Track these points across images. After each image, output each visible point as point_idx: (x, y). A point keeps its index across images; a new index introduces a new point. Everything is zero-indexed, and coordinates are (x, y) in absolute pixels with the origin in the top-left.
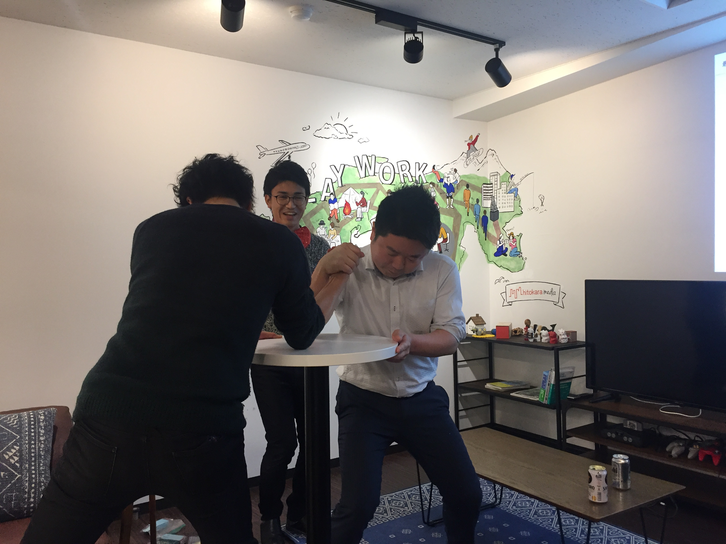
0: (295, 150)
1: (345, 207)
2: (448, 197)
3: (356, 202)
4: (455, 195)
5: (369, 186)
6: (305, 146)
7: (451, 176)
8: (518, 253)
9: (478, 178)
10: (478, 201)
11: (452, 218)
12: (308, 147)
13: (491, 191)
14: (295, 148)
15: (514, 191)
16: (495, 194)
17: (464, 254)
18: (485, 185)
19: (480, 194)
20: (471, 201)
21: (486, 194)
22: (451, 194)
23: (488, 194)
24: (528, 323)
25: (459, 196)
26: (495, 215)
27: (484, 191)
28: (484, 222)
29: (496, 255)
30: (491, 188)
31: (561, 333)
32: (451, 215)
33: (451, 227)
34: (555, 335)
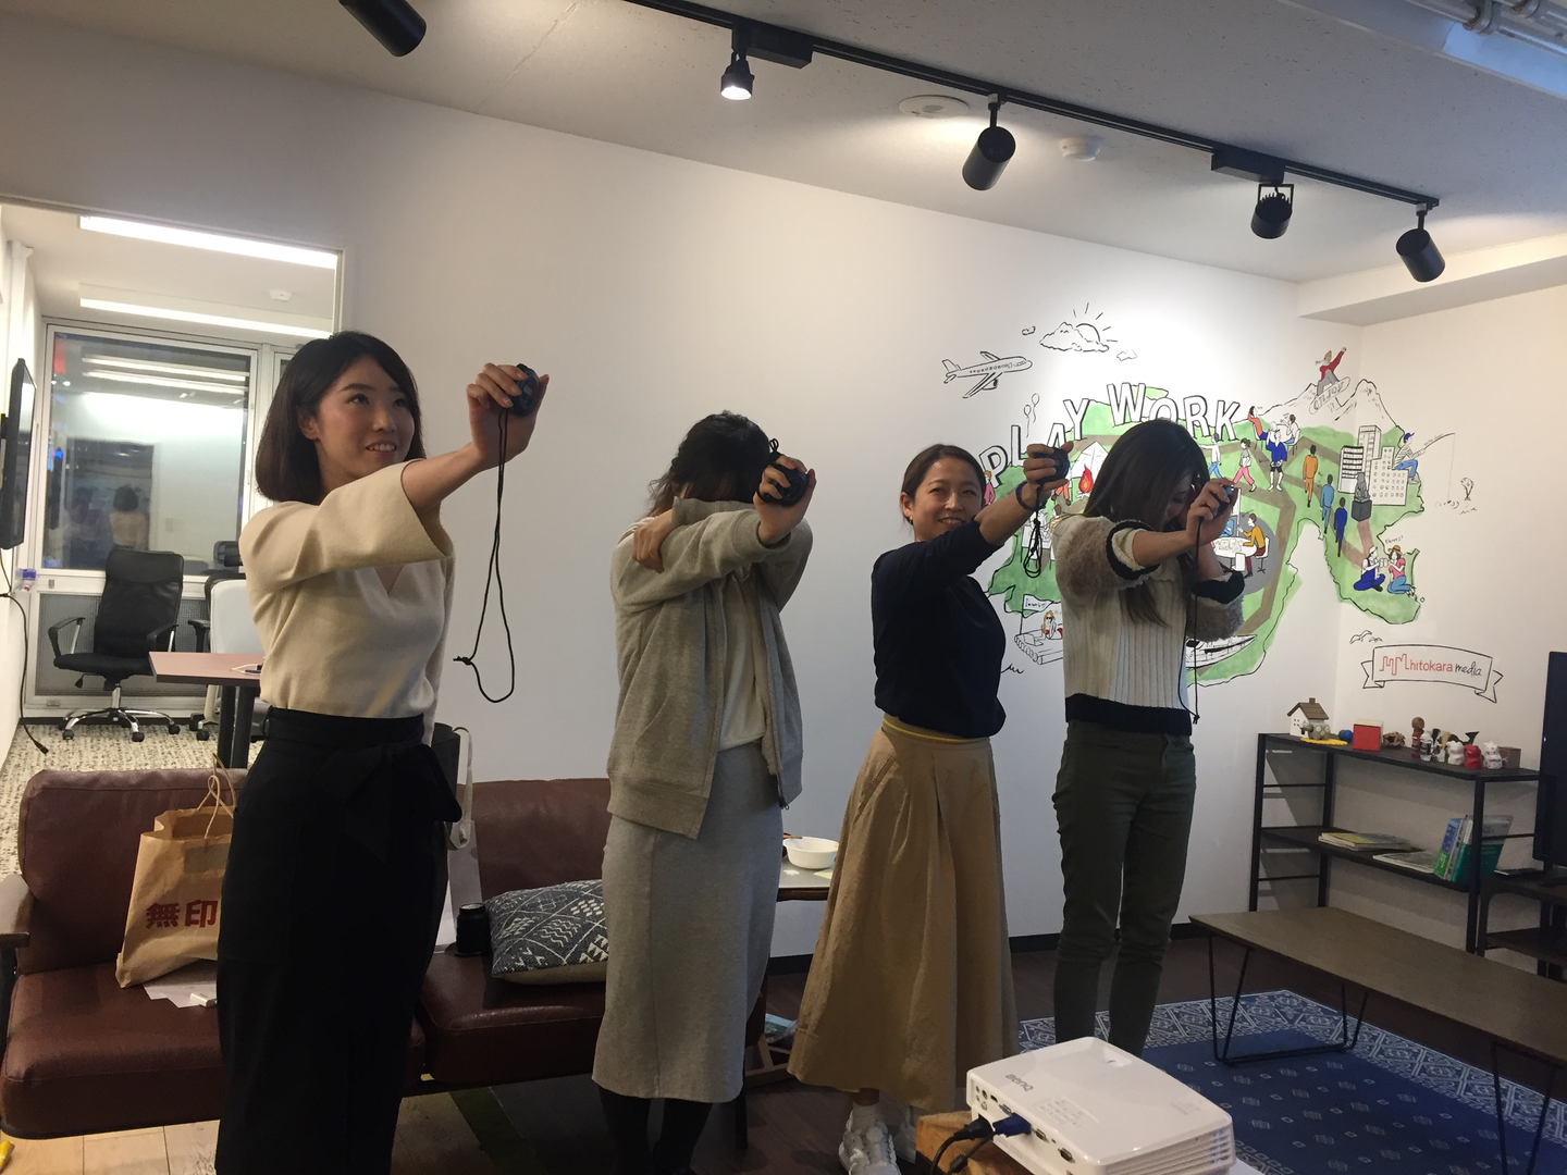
0: (1006, 369)
1: (1082, 478)
2: (1273, 470)
4: (1288, 465)
6: (1023, 363)
7: (1283, 429)
8: (1406, 588)
9: (1335, 434)
10: (1330, 478)
11: (1278, 510)
12: (1029, 364)
13: (1358, 462)
14: (1006, 366)
15: (1410, 467)
16: (1368, 469)
17: (1293, 580)
18: (1346, 450)
19: (1335, 466)
20: (1317, 478)
21: (1347, 467)
22: (1279, 463)
23: (1351, 467)
24: (1418, 726)
26: (1363, 508)
27: (1345, 461)
28: (1340, 520)
29: (1359, 586)
30: (1361, 456)
31: (1490, 750)
32: (1275, 504)
33: (1273, 525)
34: (1477, 752)
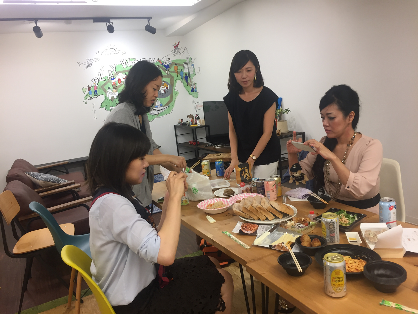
0: (94, 61)
1: (118, 81)
2: (166, 70)
3: (123, 78)
6: (98, 59)
7: (167, 62)
8: (196, 91)
9: (181, 60)
10: (182, 70)
11: (170, 79)
15: (193, 65)
16: (189, 67)
17: (177, 93)
18: (184, 63)
20: (178, 70)
22: (168, 69)
25: (172, 69)
26: (189, 75)
27: (184, 66)
28: (186, 78)
29: (192, 91)
30: (187, 64)
32: (169, 78)
33: (169, 82)
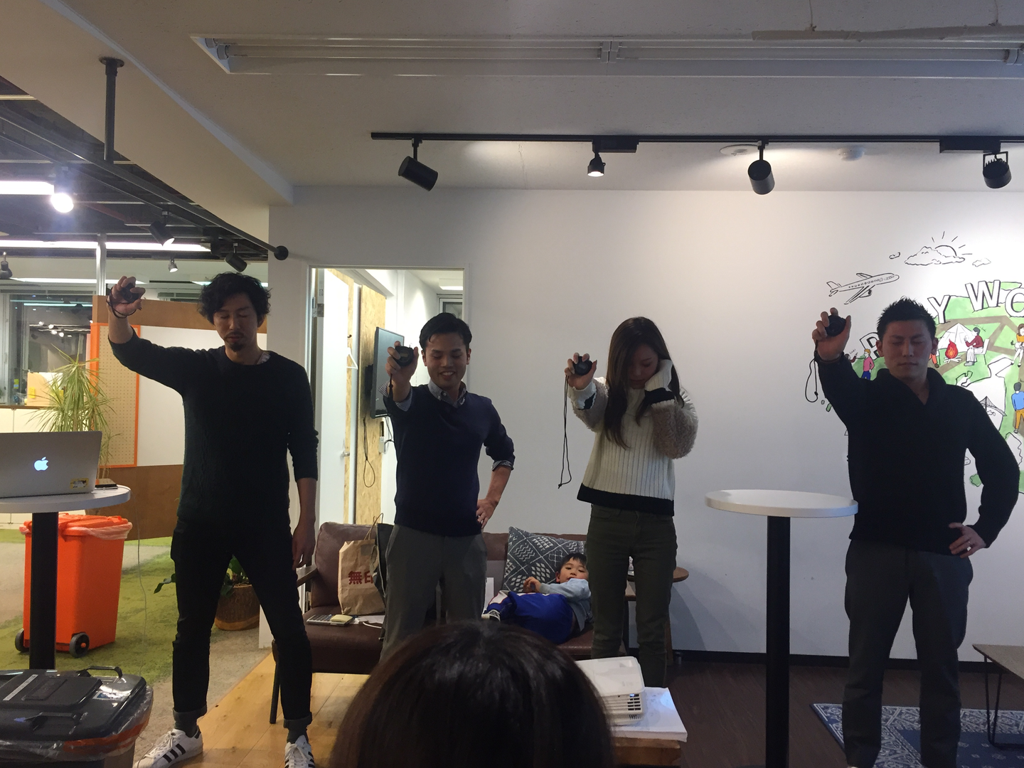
0: (879, 282)
1: (948, 349)
3: (967, 342)
5: (987, 320)
6: (892, 277)
12: (896, 277)
